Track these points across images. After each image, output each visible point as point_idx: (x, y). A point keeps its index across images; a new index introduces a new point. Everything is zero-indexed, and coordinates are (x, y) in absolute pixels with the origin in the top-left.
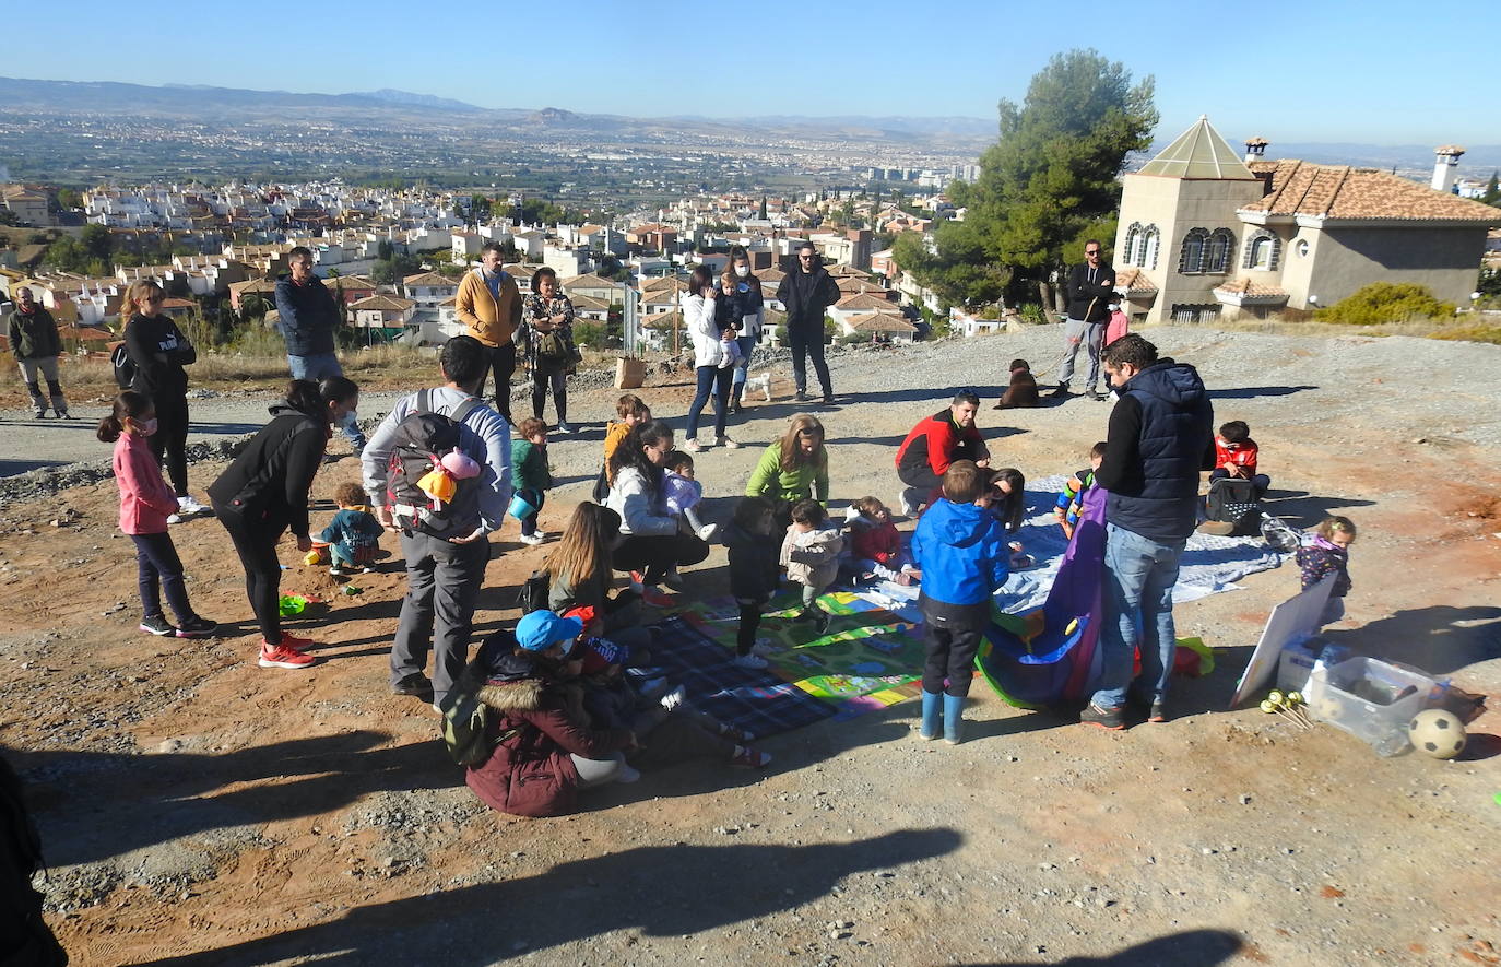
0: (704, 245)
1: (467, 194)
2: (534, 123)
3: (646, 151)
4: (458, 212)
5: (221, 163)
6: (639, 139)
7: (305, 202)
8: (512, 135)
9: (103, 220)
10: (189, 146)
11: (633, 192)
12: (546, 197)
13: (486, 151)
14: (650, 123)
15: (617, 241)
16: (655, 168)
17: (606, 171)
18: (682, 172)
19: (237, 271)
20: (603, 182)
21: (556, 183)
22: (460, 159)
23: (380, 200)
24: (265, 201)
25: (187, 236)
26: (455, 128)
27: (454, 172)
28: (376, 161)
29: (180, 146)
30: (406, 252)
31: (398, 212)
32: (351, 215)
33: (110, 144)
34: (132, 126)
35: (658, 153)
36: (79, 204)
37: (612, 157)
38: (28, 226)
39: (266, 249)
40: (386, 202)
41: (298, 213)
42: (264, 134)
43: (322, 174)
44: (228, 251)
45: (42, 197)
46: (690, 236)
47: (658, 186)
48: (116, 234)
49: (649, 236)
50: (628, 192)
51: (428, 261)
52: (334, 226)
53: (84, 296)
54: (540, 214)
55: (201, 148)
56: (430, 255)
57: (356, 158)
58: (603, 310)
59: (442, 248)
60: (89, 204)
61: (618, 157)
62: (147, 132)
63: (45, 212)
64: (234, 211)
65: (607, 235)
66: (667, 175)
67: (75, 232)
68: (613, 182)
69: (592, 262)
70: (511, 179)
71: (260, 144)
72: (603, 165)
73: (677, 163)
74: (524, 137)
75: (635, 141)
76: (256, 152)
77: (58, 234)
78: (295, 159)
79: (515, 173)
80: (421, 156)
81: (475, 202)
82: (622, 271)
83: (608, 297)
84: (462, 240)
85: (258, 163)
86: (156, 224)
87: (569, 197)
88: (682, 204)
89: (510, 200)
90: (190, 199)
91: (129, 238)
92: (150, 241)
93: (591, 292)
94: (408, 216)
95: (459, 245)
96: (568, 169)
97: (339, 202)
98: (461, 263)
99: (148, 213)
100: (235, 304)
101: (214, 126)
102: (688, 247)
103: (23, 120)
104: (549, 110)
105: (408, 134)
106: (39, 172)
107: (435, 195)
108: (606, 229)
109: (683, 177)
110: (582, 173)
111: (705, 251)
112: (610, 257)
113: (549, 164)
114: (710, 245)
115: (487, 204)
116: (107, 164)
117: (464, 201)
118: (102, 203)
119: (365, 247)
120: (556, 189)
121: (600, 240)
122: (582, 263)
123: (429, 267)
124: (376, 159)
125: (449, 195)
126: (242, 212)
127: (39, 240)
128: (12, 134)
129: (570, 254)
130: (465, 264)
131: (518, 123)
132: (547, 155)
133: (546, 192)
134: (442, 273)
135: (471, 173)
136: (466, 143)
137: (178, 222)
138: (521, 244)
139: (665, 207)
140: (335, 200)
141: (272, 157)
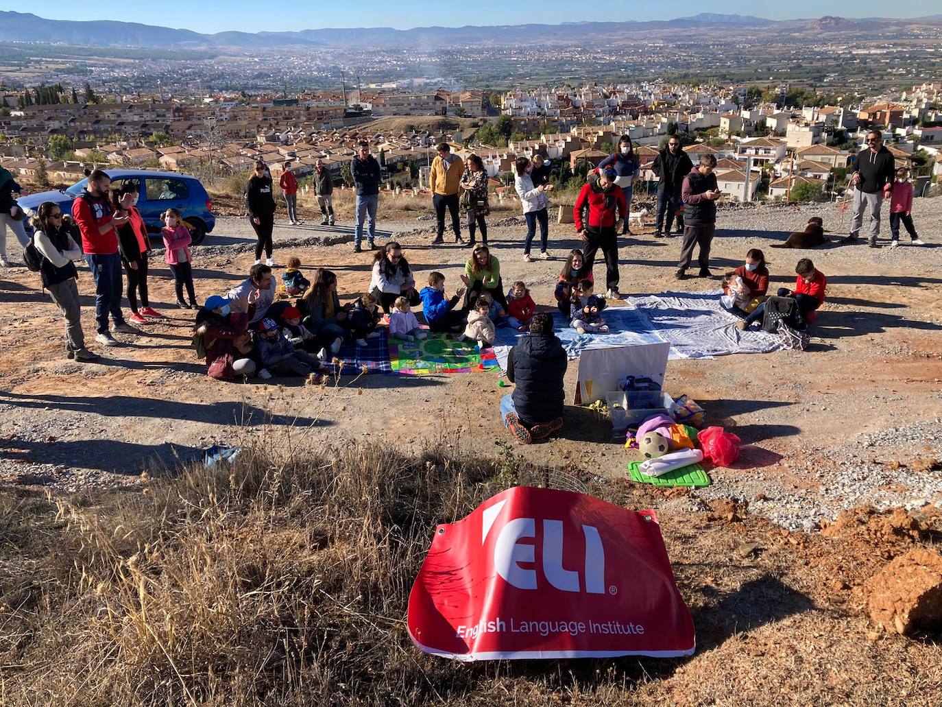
0: (927, 120)
1: (746, 86)
2: (813, 28)
3: (903, 45)
4: (735, 100)
5: (588, 72)
6: (899, 35)
7: (630, 97)
8: (794, 40)
9: (509, 112)
10: (570, 62)
11: (886, 78)
12: (811, 85)
13: (770, 53)
14: (911, 22)
15: (849, 118)
16: (910, 58)
17: (866, 63)
18: (933, 60)
19: (577, 144)
20: (861, 72)
21: (822, 74)
22: (750, 60)
23: (681, 94)
24: (606, 97)
25: (556, 121)
26: (750, 37)
27: (744, 70)
28: (688, 65)
29: (566, 62)
30: (687, 130)
31: (691, 102)
32: (659, 104)
33: (526, 63)
34: (539, 51)
35: (914, 46)
36: (498, 102)
37: (872, 52)
38: (470, 117)
39: (596, 128)
40: (684, 95)
41: (625, 104)
42: (617, 51)
43: (651, 77)
44: (574, 131)
45: (479, 99)
46: (915, 113)
47: (909, 72)
48: (515, 120)
49: (879, 114)
50: (882, 78)
51: (701, 136)
52: (647, 112)
53: (489, 159)
54: (799, 100)
55: (578, 64)
56: (702, 131)
57: (675, 65)
58: (825, 171)
59: (712, 127)
60: (504, 102)
61: (878, 51)
62: (547, 55)
63: (480, 108)
64: (585, 104)
65: (842, 113)
66: (919, 64)
67: (494, 120)
68: (871, 71)
69: (825, 135)
70: (786, 73)
71: (613, 58)
72: (864, 59)
73: (931, 53)
74: (803, 40)
75: (894, 37)
76: (611, 64)
77: (485, 121)
78: (634, 67)
79: (790, 68)
80: (721, 60)
81: (750, 92)
82: (849, 141)
83: (832, 162)
84: (728, 121)
85: (611, 71)
86: (539, 114)
87: (831, 84)
88: (924, 87)
89: (777, 89)
90: (560, 98)
91: (523, 123)
92: (534, 125)
93: (819, 159)
94: (698, 104)
95: (725, 124)
96: (833, 63)
97: (653, 96)
98: (724, 137)
99: (535, 106)
100: (572, 165)
101: (587, 48)
102: (913, 122)
103: (480, 52)
104: (825, 18)
105: (714, 45)
106: (485, 83)
107: (721, 88)
108: (842, 109)
109: (934, 64)
110: (845, 66)
111: (928, 125)
112: (841, 131)
113: (819, 60)
114: (933, 120)
115: (759, 93)
116: (523, 76)
117: (742, 91)
118: (511, 102)
119: (659, 126)
120: (821, 79)
121: (834, 118)
122: (816, 135)
123: (702, 140)
124: (689, 64)
125: (731, 88)
126: (590, 105)
127: (475, 125)
128: (474, 61)
129: (807, 129)
130: (727, 137)
131: (800, 30)
132: (818, 53)
133: (812, 82)
134: (709, 144)
135: (756, 71)
136: (756, 49)
137: (551, 112)
138: (771, 123)
139: (909, 90)
140: (650, 94)
141: (620, 66)
